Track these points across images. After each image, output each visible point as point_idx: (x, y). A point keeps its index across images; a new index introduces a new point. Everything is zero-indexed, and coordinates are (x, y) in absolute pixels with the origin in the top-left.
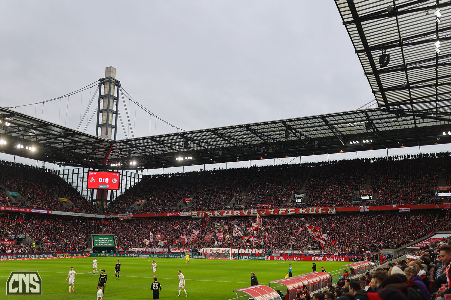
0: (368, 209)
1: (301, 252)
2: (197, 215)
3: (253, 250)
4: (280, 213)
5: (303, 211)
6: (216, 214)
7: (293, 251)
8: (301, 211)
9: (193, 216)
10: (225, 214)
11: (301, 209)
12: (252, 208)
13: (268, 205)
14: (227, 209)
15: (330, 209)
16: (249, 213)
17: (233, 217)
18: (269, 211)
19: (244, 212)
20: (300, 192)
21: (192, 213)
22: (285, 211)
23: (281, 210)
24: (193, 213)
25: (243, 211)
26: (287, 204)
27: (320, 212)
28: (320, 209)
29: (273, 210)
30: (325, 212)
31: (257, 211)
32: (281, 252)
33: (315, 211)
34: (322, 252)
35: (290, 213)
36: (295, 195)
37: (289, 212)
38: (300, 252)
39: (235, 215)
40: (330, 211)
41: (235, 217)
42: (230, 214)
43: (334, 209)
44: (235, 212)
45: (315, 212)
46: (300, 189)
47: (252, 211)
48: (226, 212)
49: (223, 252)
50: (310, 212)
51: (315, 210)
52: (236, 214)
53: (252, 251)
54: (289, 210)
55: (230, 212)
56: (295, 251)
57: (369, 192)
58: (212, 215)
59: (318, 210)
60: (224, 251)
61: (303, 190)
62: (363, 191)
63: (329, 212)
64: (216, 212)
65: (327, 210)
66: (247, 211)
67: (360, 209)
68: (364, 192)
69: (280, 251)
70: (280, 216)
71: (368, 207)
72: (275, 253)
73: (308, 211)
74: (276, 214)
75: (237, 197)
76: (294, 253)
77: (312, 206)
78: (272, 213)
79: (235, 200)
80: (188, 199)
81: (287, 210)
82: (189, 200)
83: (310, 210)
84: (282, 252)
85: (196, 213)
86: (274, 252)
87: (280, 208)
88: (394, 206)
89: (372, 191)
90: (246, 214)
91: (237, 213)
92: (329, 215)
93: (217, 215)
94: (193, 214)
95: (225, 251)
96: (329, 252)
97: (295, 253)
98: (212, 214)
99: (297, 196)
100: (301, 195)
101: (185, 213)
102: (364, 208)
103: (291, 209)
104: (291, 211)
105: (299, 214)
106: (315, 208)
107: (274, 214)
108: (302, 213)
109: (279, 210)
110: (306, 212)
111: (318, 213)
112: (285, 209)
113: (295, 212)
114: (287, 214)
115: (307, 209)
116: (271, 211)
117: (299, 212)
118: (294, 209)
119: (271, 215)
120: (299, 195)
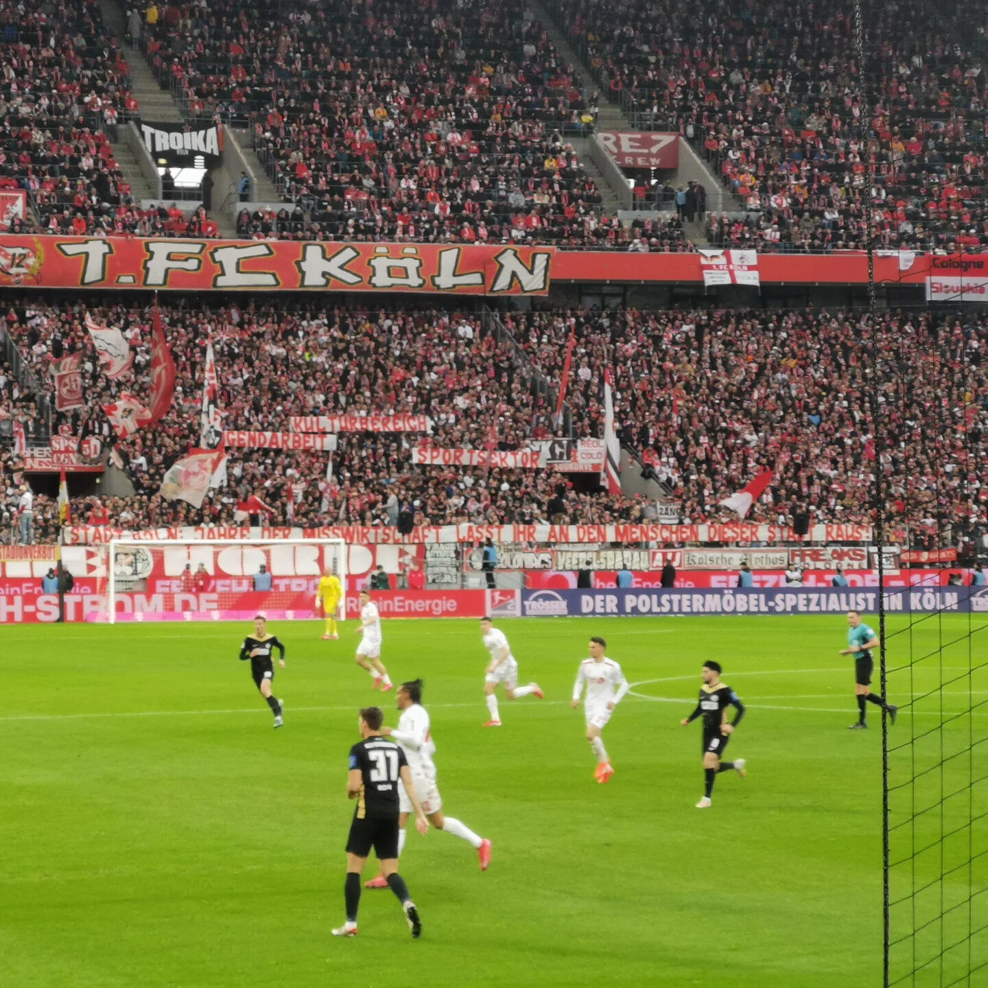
0: (756, 274)
4: (155, 277)
5: (333, 267)
7: (610, 554)
8: (316, 267)
11: (314, 252)
15: (509, 262)
18: (70, 249)
22: (193, 264)
23: (161, 248)
27: (446, 280)
28: (449, 258)
29: (96, 249)
30: (475, 279)
32: (531, 561)
33: (412, 272)
35: (232, 280)
37: (230, 267)
40: (514, 275)
43: (541, 260)
45: (414, 281)
49: (91, 568)
50: (382, 280)
51: (412, 265)
54: (228, 257)
56: (627, 554)
57: (654, 150)
59: (430, 267)
62: (617, 144)
63: (503, 282)
65: (490, 268)
67: (710, 267)
68: (626, 147)
69: (519, 556)
71: (751, 256)
73: (362, 266)
74: (124, 279)
78: (94, 273)
81: (207, 251)
83: (381, 264)
84: (538, 564)
88: (906, 258)
89: (676, 142)
92: (502, 304)
102: (729, 262)
103: (236, 247)
104: (238, 263)
105: (302, 285)
106: (413, 251)
107: (110, 282)
108: (326, 285)
109: (148, 250)
110: (351, 279)
111: (434, 284)
112: (196, 248)
113: (274, 275)
114: (215, 285)
115: (353, 249)
116: (87, 254)
117: (303, 273)
118: (262, 250)
119: (83, 283)
120: (173, 135)
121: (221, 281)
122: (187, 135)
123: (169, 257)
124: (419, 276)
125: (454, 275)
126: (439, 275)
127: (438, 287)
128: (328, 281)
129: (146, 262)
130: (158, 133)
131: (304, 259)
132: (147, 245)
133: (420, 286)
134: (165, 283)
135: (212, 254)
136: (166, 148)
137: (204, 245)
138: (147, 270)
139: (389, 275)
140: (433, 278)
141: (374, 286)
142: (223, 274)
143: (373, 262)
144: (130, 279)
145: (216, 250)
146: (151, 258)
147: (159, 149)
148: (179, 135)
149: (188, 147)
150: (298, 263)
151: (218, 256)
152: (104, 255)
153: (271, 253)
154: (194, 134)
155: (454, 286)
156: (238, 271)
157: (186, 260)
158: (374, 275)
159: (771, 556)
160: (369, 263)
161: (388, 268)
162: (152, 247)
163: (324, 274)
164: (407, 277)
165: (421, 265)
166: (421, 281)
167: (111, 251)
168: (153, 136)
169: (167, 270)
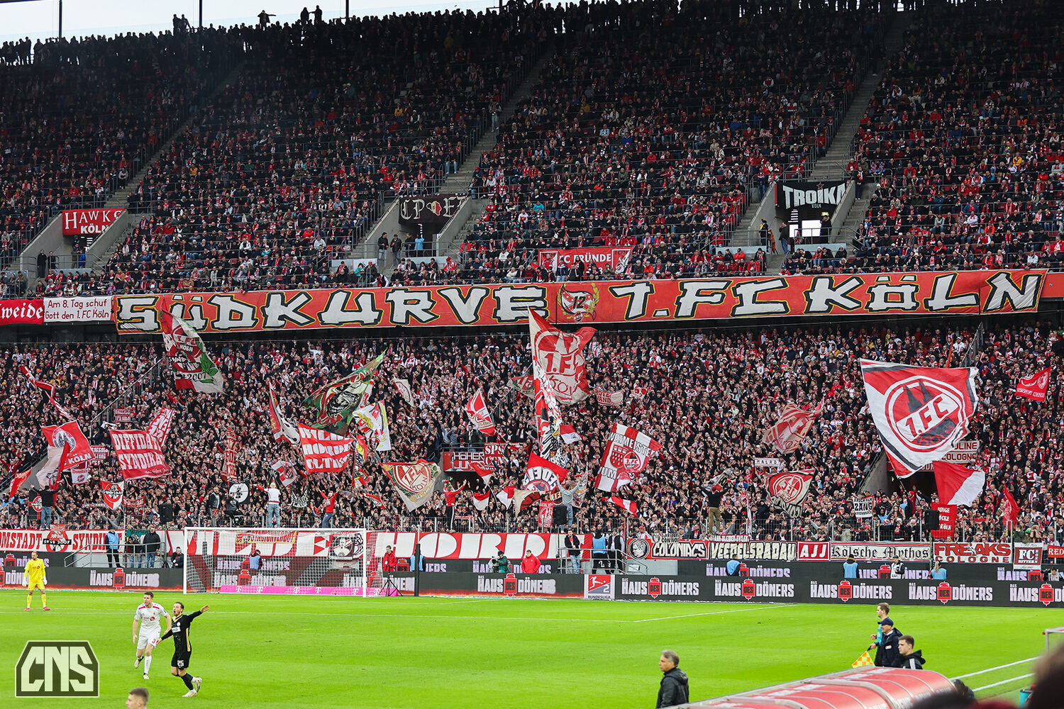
1: (811, 551)
2: (149, 316)
3: (510, 537)
4: (685, 310)
5: (836, 296)
6: (277, 311)
7: (760, 546)
8: (821, 296)
9: (126, 326)
10: (334, 315)
11: (823, 283)
12: (511, 274)
13: (608, 258)
14: (346, 278)
15: (1002, 285)
16: (490, 304)
17: (385, 332)
18: (619, 291)
19: (457, 302)
20: (816, 175)
21: (117, 308)
22: (717, 298)
23: (692, 287)
24: (127, 303)
25: (452, 294)
26: (734, 250)
27: (939, 302)
28: (944, 283)
29: (640, 290)
30: (971, 300)
31: (539, 293)
32: (686, 550)
33: (908, 298)
34: (942, 553)
35: (748, 309)
36: (787, 190)
37: (748, 299)
38: (806, 548)
39: (399, 317)
40: (1006, 295)
41: (399, 330)
42: (368, 316)
43: (1032, 282)
44: (398, 297)
45: (908, 304)
46: (822, 154)
47: (505, 294)
48: (340, 298)
49: (317, 549)
50: (878, 304)
51: (908, 290)
52: (408, 313)
53: (501, 548)
54: (747, 291)
55: (365, 301)
56: (776, 545)
58: (247, 321)
59: (925, 292)
60: (322, 544)
61: (838, 160)
63: (996, 302)
64: (276, 299)
65: (983, 289)
66: (477, 294)
69: (676, 546)
70: (684, 329)
72: (648, 555)
73: (863, 294)
74: (659, 313)
75: (411, 205)
76: (767, 556)
77: (889, 264)
78: (636, 309)
79: (401, 221)
80: (94, 215)
81: (730, 287)
82: (99, 222)
83: (880, 291)
84: (691, 553)
85: (143, 308)
86: (639, 552)
87: (689, 273)
90: (467, 313)
91: (412, 308)
92: (997, 321)
93: (281, 318)
94: (126, 314)
95: (333, 542)
96: (985, 551)
97: (775, 556)
98: (247, 312)
99: (801, 197)
100: (826, 196)
101: (80, 305)
103: (756, 283)
104: (755, 296)
105: (807, 311)
106: (912, 278)
107: (649, 315)
108: (828, 311)
109: (682, 288)
110: (851, 304)
111: (927, 306)
112: (722, 285)
113: (785, 304)
114: (733, 315)
115: (858, 279)
116: (633, 294)
117: (810, 301)
118: (779, 283)
119: (627, 318)
120: (808, 192)
121: (739, 311)
122: (820, 192)
123: (698, 294)
124: (913, 300)
125: (947, 298)
126: (933, 299)
127: (931, 308)
128: (830, 307)
129: (679, 298)
130: (796, 192)
131: (813, 289)
132: (682, 284)
133: (914, 308)
134: (692, 315)
135: (734, 290)
136: (803, 203)
137: (729, 282)
138: (679, 304)
139: (886, 301)
140: (926, 301)
141: (871, 310)
142: (742, 304)
143: (873, 290)
144: (665, 313)
145: (739, 286)
146: (683, 295)
147: (796, 204)
148: (814, 192)
149: (821, 201)
150: (807, 294)
151: (739, 291)
152: (646, 294)
153: (785, 285)
154: (826, 190)
155: (946, 307)
156: (754, 302)
157: (712, 295)
158: (872, 301)
159: (915, 549)
160: (869, 291)
161: (886, 294)
162: (686, 286)
163: (828, 301)
164: (902, 301)
165: (917, 290)
166: (914, 304)
167: (652, 291)
168: (792, 194)
169: (695, 304)
